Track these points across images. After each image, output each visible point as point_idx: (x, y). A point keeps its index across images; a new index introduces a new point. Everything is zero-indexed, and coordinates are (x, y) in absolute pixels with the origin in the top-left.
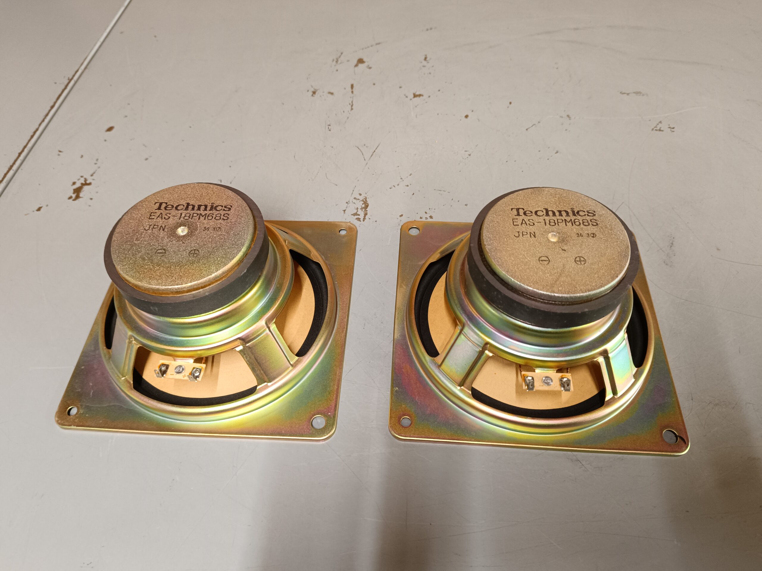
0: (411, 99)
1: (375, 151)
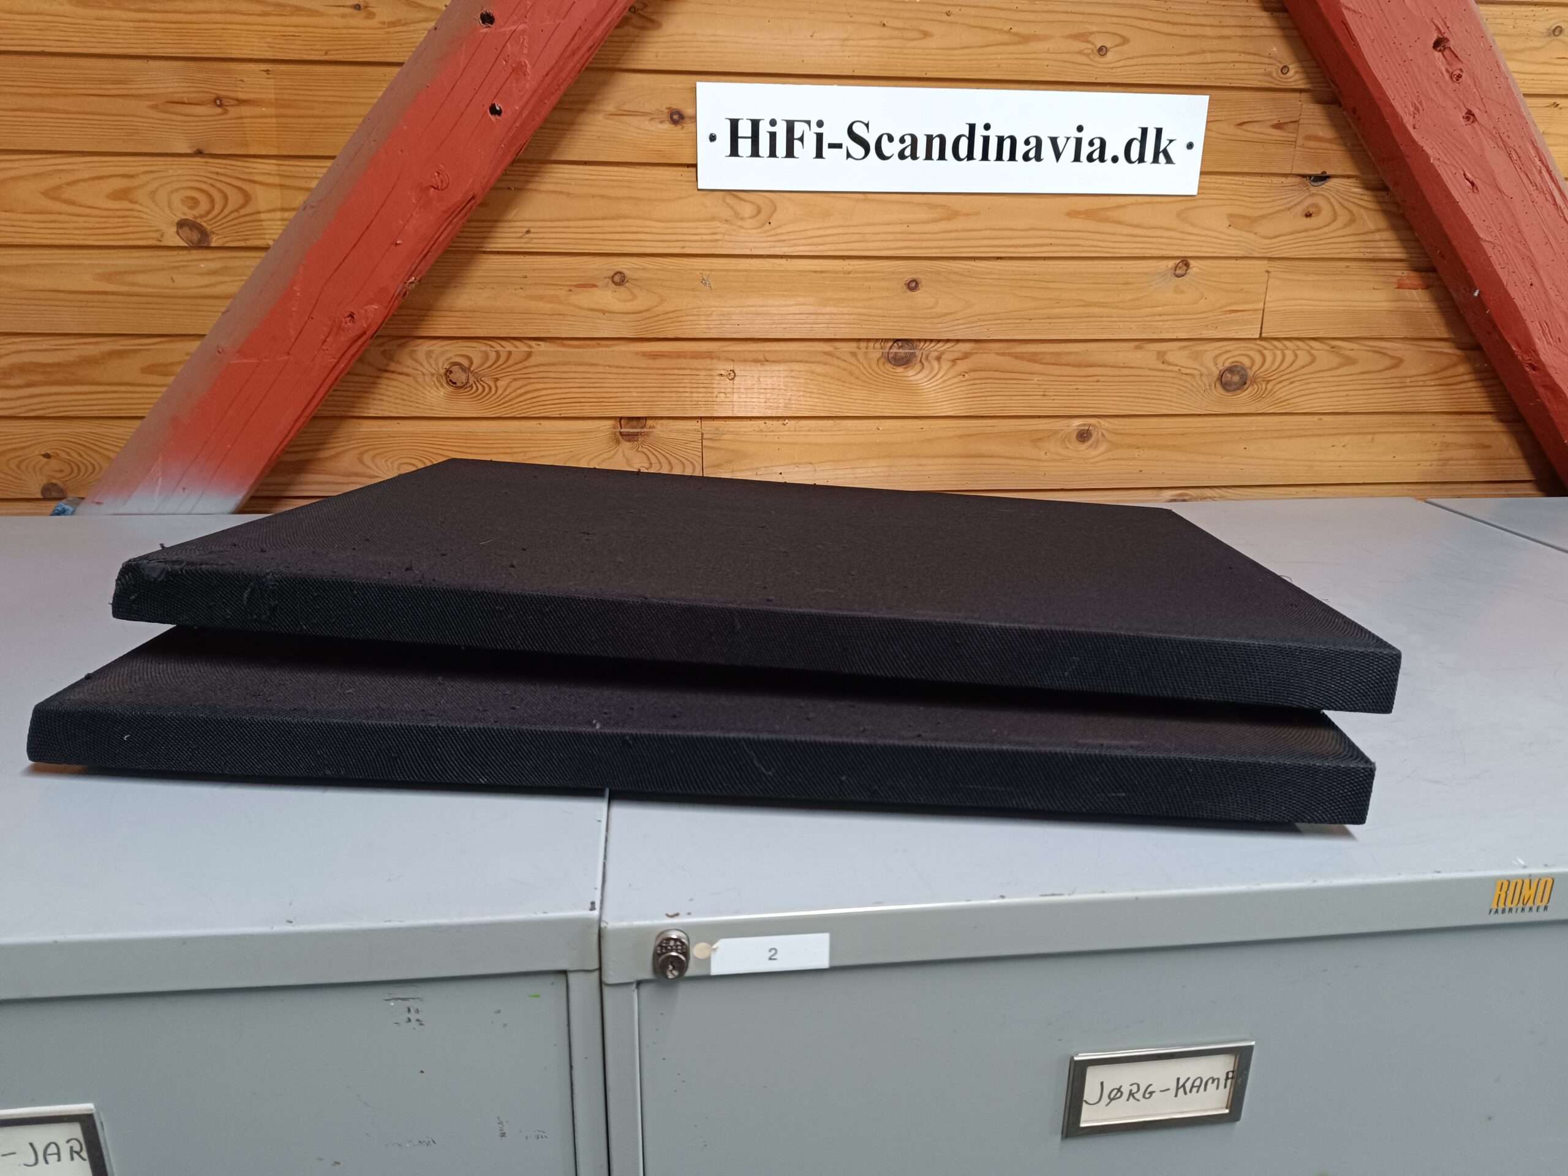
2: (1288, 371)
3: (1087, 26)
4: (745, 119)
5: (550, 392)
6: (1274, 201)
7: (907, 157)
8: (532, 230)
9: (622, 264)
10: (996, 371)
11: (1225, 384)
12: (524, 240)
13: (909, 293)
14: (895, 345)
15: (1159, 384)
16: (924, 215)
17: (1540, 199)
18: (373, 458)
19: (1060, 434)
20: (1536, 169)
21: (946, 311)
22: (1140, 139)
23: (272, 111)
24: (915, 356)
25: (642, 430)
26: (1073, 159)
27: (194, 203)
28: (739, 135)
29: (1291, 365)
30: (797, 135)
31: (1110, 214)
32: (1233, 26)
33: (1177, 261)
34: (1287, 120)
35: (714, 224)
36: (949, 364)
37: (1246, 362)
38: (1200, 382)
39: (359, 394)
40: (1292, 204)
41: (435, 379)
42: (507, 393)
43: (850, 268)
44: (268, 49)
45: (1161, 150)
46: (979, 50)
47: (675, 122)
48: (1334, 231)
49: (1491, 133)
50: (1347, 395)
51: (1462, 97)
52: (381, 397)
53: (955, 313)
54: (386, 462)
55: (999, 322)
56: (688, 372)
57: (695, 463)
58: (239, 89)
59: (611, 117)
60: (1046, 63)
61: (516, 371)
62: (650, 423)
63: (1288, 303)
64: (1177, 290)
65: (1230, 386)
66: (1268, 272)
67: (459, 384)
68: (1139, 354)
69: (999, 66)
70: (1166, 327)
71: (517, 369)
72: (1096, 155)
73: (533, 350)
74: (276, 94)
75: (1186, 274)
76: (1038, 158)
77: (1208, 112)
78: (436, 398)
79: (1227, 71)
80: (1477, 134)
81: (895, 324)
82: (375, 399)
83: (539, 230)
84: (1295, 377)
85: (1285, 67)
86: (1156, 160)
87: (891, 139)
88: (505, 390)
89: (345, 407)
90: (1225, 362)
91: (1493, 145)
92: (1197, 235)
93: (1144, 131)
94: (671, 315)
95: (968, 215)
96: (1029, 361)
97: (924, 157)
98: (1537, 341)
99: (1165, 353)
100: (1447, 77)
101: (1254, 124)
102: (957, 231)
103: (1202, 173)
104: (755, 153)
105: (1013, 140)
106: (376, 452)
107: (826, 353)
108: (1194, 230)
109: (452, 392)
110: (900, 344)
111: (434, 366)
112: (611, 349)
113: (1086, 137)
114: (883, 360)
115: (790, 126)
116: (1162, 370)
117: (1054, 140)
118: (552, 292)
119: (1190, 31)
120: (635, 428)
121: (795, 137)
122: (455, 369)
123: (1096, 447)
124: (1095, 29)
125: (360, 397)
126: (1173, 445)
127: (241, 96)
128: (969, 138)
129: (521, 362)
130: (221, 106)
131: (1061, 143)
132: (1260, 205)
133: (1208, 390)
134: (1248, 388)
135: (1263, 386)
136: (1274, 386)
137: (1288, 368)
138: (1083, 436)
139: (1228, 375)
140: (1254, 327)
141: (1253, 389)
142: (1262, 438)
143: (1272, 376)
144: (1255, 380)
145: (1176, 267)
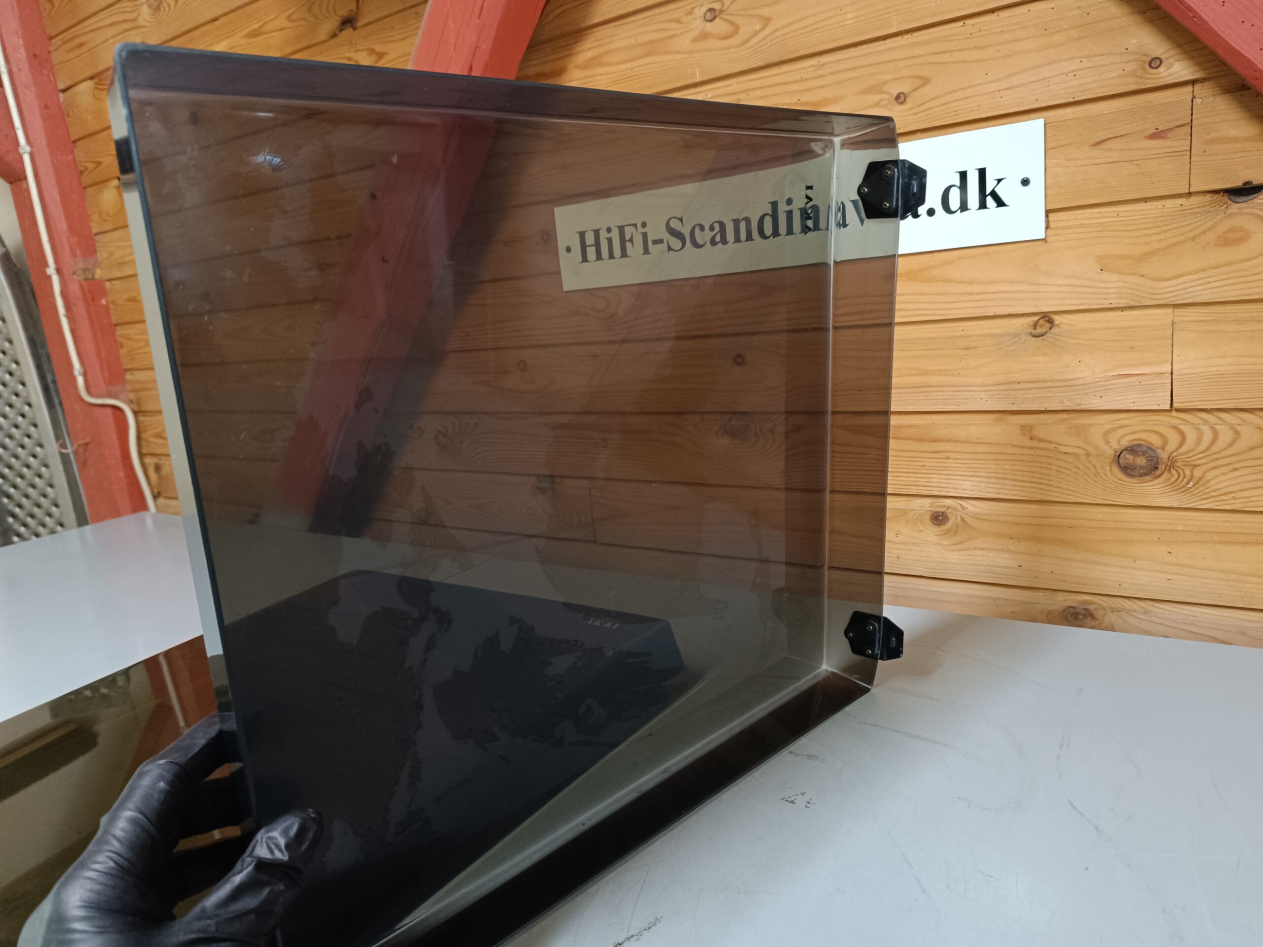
2: (1226, 453)
3: (879, 77)
4: (589, 230)
5: (494, 453)
6: (1166, 231)
7: (718, 243)
8: (469, 333)
9: (526, 354)
11: (1126, 467)
12: (466, 341)
13: (738, 367)
14: (734, 416)
16: (745, 293)
19: (911, 516)
21: (774, 384)
22: (958, 184)
24: (750, 428)
25: (553, 486)
28: (587, 244)
29: (1230, 445)
30: (628, 237)
31: (935, 273)
32: (1065, 30)
33: (1036, 318)
34: (1172, 125)
35: (578, 318)
36: (783, 436)
37: (1155, 441)
38: (1088, 464)
40: (1198, 231)
41: (431, 443)
42: (468, 453)
45: (988, 191)
47: (545, 242)
52: (405, 454)
57: (588, 516)
61: (470, 437)
62: (557, 481)
64: (1036, 354)
65: (1133, 470)
66: (1173, 323)
67: (442, 446)
68: (997, 430)
70: (1028, 396)
71: (471, 435)
73: (481, 421)
75: (1046, 332)
77: (1045, 138)
81: (731, 398)
83: (473, 333)
84: (1238, 462)
85: (1156, 58)
86: (983, 205)
87: (702, 228)
88: (467, 450)
90: (1122, 440)
92: (1059, 285)
93: (963, 175)
94: (558, 394)
95: (784, 289)
97: (734, 241)
99: (1031, 427)
101: (1119, 140)
102: (774, 305)
103: (1048, 212)
107: (674, 425)
109: (439, 451)
110: (738, 415)
111: (430, 433)
112: (527, 421)
114: (722, 433)
115: (621, 229)
116: (1032, 448)
120: (549, 485)
121: (627, 239)
122: (440, 435)
123: (957, 532)
124: (887, 77)
128: (771, 216)
129: (473, 430)
132: (1146, 239)
133: (1103, 476)
134: (1163, 473)
135: (1188, 473)
136: (1205, 472)
137: (1225, 449)
138: (938, 518)
139: (1131, 457)
140: (1161, 394)
141: (1172, 476)
142: (1197, 542)
143: (1200, 459)
144: (1171, 464)
145: (1035, 325)
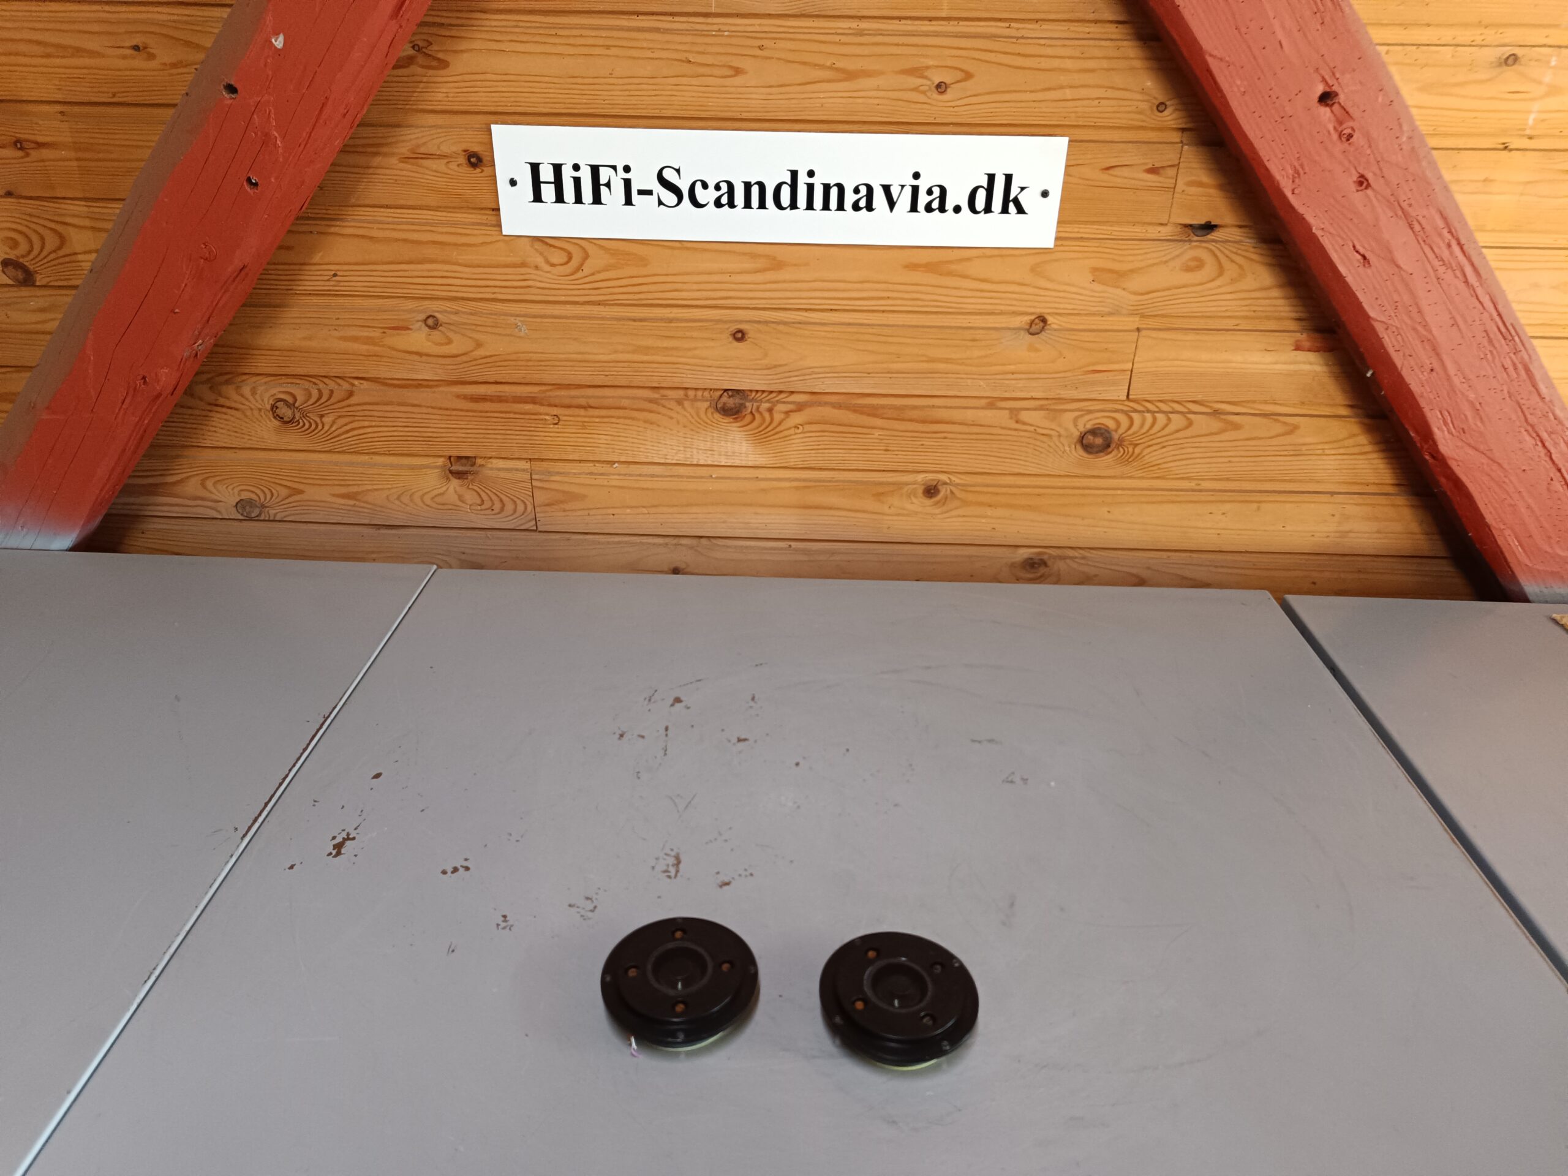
0: (734, 744)
1: (690, 802)
2: (1159, 434)
3: (922, 60)
4: (546, 163)
5: (376, 429)
6: (1146, 253)
7: (723, 206)
8: (339, 273)
9: (433, 307)
10: (833, 424)
11: (1086, 446)
12: (332, 283)
13: (736, 344)
14: (725, 394)
15: (1015, 443)
16: (748, 265)
17: (1448, 276)
18: (215, 483)
19: (905, 489)
20: (1444, 241)
21: (777, 363)
22: (986, 187)
23: (72, 154)
24: (745, 407)
25: (472, 469)
26: (909, 208)
27: (15, 244)
28: (542, 180)
29: (1163, 429)
30: (603, 180)
31: (953, 267)
32: (1098, 58)
33: (1033, 317)
34: (1165, 164)
35: (523, 270)
36: (782, 416)
37: (1111, 424)
38: (1058, 444)
39: (194, 426)
40: (1169, 257)
41: (262, 414)
42: (333, 429)
43: (672, 316)
44: (57, 91)
45: (1012, 197)
46: (798, 88)
47: (474, 166)
48: (1220, 287)
49: (1388, 201)
50: (1230, 462)
51: (1352, 159)
52: (214, 429)
53: (786, 365)
54: (227, 487)
55: (836, 375)
56: (512, 415)
57: (526, 501)
58: (36, 132)
59: (404, 160)
60: (876, 101)
61: (339, 408)
62: (479, 461)
63: (1162, 363)
64: (1032, 348)
65: (1092, 448)
66: (1138, 330)
67: (285, 419)
68: (989, 413)
69: (822, 106)
70: (1019, 385)
71: (339, 407)
72: (935, 205)
73: (354, 388)
74: (72, 137)
75: (1041, 331)
76: (869, 207)
77: (1068, 155)
78: (266, 430)
79: (1091, 109)
80: (1370, 201)
81: (722, 374)
82: (209, 431)
83: (345, 273)
84: (1167, 441)
85: (1162, 103)
86: (1005, 210)
87: (705, 186)
88: (331, 426)
89: (183, 437)
90: (1087, 423)
91: (1391, 214)
92: (1055, 290)
93: (991, 178)
94: (489, 360)
95: (795, 265)
96: (869, 415)
97: (743, 206)
98: (1435, 430)
99: (1017, 412)
100: (1335, 136)
101: (1124, 168)
102: (784, 282)
103: (1060, 222)
104: (560, 198)
105: (841, 188)
106: (218, 478)
107: (651, 401)
108: (1049, 285)
109: (280, 426)
110: (730, 393)
111: (260, 402)
112: (433, 390)
113: (923, 184)
114: (710, 410)
115: (595, 170)
116: (1016, 430)
117: (887, 189)
118: (366, 334)
119: (1045, 63)
120: (465, 465)
121: (601, 182)
122: (278, 404)
123: (944, 504)
124: (931, 63)
125: (195, 429)
126: (1029, 506)
127: (40, 139)
128: (790, 186)
129: (343, 400)
130: (21, 149)
131: (895, 192)
132: (1130, 258)
133: (1068, 452)
134: (1113, 450)
135: (1131, 450)
136: (1144, 449)
137: (1159, 431)
138: (931, 491)
139: (1091, 437)
140: (1121, 388)
141: (1119, 452)
142: (1129, 502)
143: (1141, 439)
144: (1120, 443)
145: (1032, 323)
